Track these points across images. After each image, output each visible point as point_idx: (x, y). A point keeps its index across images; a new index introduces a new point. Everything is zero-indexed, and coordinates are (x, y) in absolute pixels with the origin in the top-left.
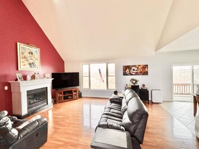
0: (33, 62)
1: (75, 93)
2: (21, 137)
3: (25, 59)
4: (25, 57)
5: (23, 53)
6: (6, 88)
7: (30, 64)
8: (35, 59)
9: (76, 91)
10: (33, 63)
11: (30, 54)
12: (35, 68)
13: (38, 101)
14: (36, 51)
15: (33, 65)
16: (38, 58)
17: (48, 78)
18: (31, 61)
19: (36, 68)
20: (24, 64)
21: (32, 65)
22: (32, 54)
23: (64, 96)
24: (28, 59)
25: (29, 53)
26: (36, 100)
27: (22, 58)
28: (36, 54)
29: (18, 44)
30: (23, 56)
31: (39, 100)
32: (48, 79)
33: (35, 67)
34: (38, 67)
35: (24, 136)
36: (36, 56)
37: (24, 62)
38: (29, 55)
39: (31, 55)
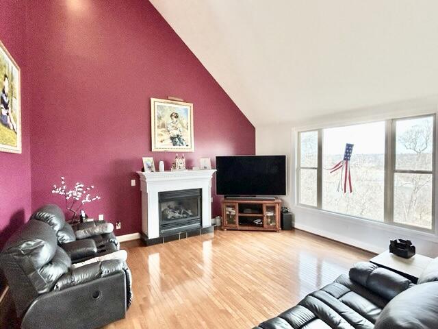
0: (179, 133)
1: (270, 214)
2: (57, 287)
3: (164, 129)
4: (163, 126)
5: (160, 118)
6: (133, 183)
7: (172, 138)
8: (183, 126)
9: (272, 208)
10: (178, 136)
11: (173, 117)
12: (182, 147)
13: (181, 216)
14: (185, 110)
15: (179, 139)
16: (189, 125)
17: (205, 168)
18: (175, 133)
19: (185, 146)
20: (162, 138)
21: (177, 140)
22: (177, 117)
23: (241, 215)
24: (170, 128)
25: (171, 115)
26: (180, 213)
27: (158, 127)
28: (185, 116)
29: (153, 100)
30: (161, 123)
31: (185, 215)
32: (206, 171)
33: (182, 144)
34: (189, 144)
35: (64, 287)
36: (184, 122)
37: (162, 135)
38: (170, 121)
39: (175, 119)
